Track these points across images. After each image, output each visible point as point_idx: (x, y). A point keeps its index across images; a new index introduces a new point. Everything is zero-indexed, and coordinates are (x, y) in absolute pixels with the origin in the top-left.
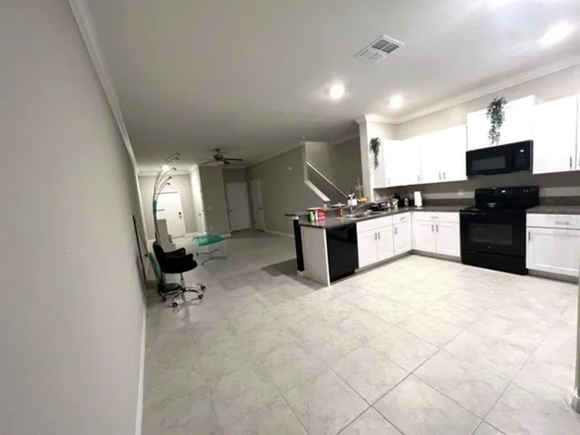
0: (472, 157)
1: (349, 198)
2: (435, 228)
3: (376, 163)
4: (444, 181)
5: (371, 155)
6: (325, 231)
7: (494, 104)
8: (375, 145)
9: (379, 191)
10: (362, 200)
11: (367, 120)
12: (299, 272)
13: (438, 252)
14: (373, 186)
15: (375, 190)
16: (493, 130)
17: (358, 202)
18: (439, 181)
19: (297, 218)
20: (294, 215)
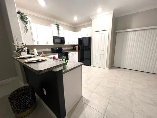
16: (58, 32)
18: (46, 45)
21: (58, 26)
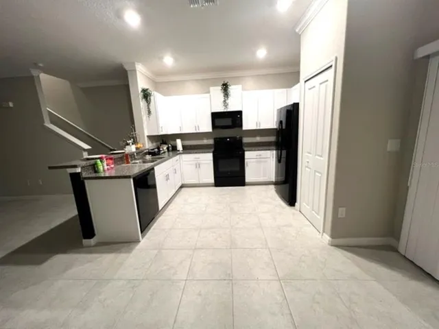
0: (215, 116)
1: (128, 144)
2: (198, 166)
3: (149, 112)
4: (198, 131)
5: (143, 103)
6: (132, 180)
7: (223, 85)
8: (146, 95)
9: (151, 138)
10: (139, 146)
11: (137, 69)
12: (85, 242)
13: (201, 182)
14: (146, 133)
15: (148, 136)
16: (225, 101)
17: (137, 149)
18: (195, 132)
19: (79, 170)
20: (75, 166)
21: (225, 87)
